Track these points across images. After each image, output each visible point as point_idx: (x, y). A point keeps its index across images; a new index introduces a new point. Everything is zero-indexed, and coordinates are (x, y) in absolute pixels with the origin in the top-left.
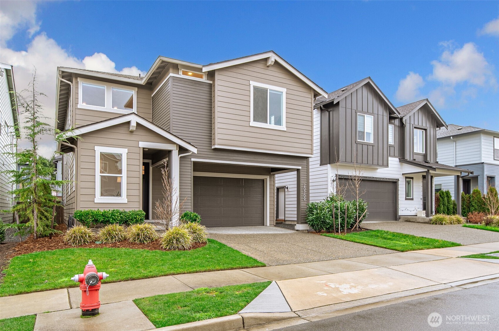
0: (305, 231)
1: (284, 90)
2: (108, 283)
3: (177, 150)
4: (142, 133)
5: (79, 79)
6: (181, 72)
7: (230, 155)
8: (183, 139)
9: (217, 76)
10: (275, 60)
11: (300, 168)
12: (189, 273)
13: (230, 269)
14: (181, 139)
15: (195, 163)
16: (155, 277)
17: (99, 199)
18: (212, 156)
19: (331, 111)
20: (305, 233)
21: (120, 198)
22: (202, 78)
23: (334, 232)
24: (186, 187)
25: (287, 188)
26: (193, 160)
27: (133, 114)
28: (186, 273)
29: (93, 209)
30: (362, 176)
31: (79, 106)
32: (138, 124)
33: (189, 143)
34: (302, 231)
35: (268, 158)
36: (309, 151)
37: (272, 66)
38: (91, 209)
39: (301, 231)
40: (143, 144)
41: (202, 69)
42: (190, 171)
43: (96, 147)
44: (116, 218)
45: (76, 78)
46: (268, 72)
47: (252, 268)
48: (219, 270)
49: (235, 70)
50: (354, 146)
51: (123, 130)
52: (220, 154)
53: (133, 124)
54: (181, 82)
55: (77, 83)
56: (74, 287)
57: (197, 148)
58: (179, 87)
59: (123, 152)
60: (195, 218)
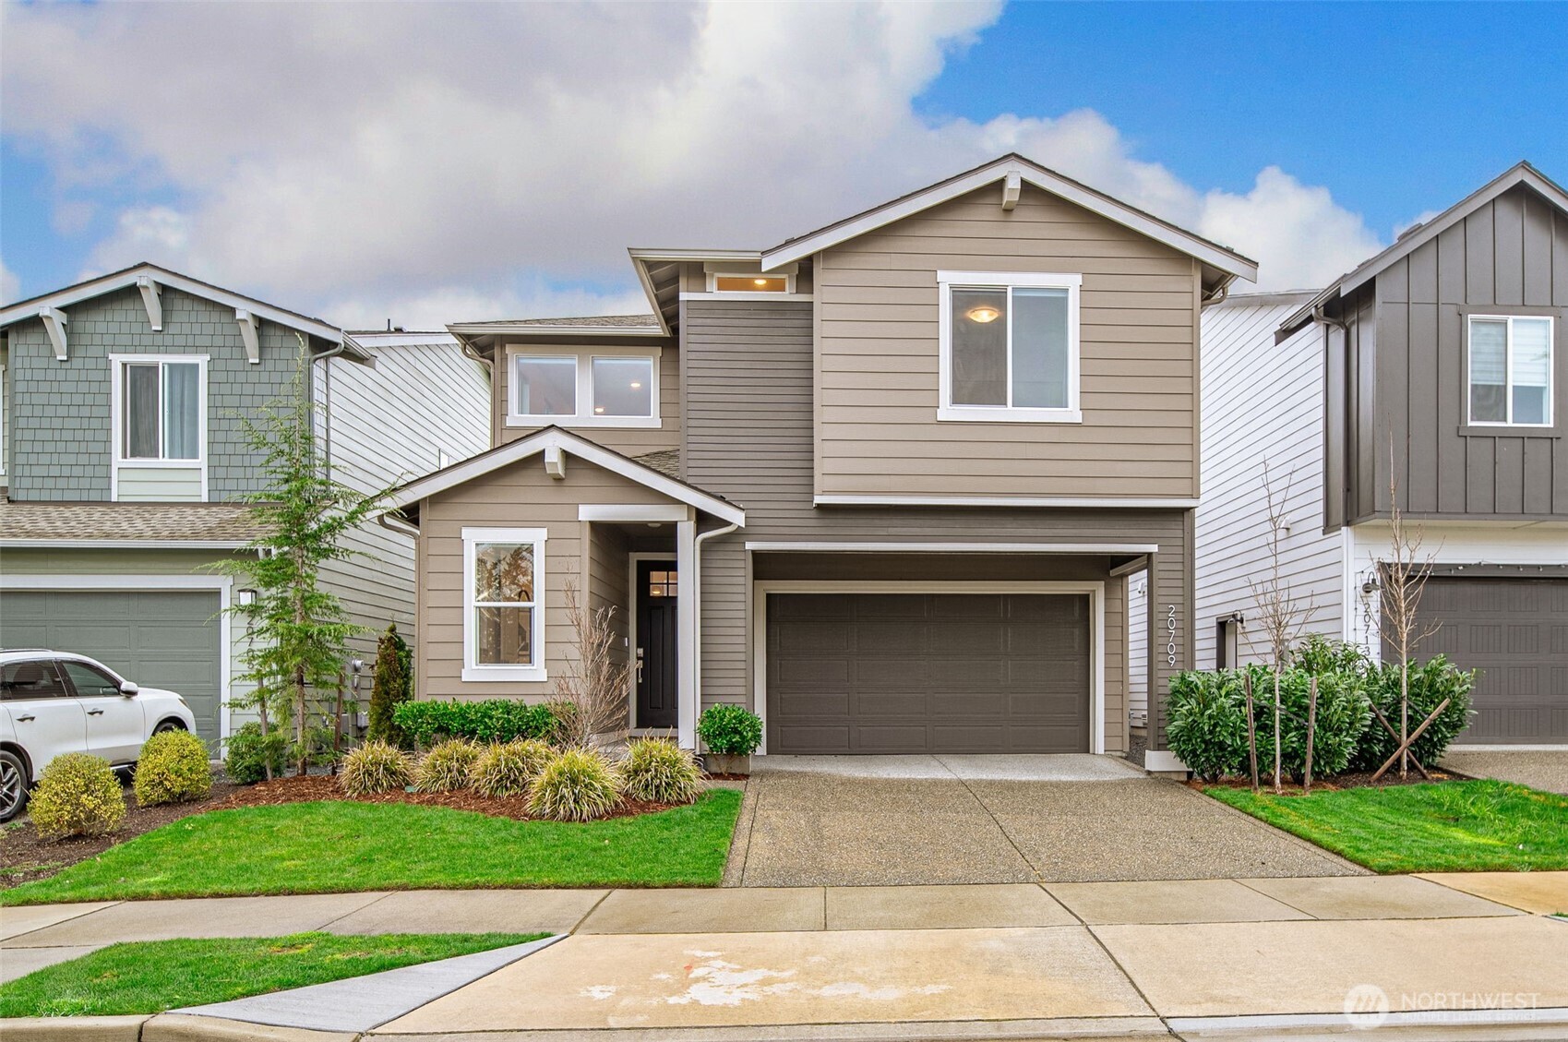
0: (1174, 777)
1: (1072, 282)
2: (226, 896)
3: (689, 519)
4: (583, 479)
5: (509, 349)
6: (712, 285)
7: (877, 522)
8: (699, 487)
9: (820, 276)
10: (1023, 182)
11: (1154, 548)
12: (451, 889)
13: (585, 888)
14: (689, 486)
15: (757, 556)
16: (350, 891)
17: (474, 670)
18: (823, 531)
19: (1353, 322)
20: (1173, 783)
21: (528, 667)
22: (783, 289)
23: (1251, 783)
24: (729, 631)
25: (1242, 621)
26: (750, 546)
27: (552, 429)
28: (442, 888)
29: (440, 700)
30: (1431, 561)
31: (509, 423)
32: (568, 457)
33: (722, 499)
34: (1164, 775)
35: (1020, 522)
36: (1184, 486)
37: (1018, 204)
38: (435, 698)
39: (1157, 775)
40: (588, 513)
41: (759, 263)
42: (741, 580)
43: (464, 530)
44: (493, 724)
45: (503, 347)
46: (1014, 230)
47: (665, 887)
48: (548, 888)
49: (884, 245)
50: (1452, 448)
51: (530, 477)
52: (841, 521)
53: (553, 458)
54: (713, 314)
55: (504, 359)
56: (143, 899)
57: (743, 510)
58: (706, 330)
59: (536, 537)
60: (734, 724)
